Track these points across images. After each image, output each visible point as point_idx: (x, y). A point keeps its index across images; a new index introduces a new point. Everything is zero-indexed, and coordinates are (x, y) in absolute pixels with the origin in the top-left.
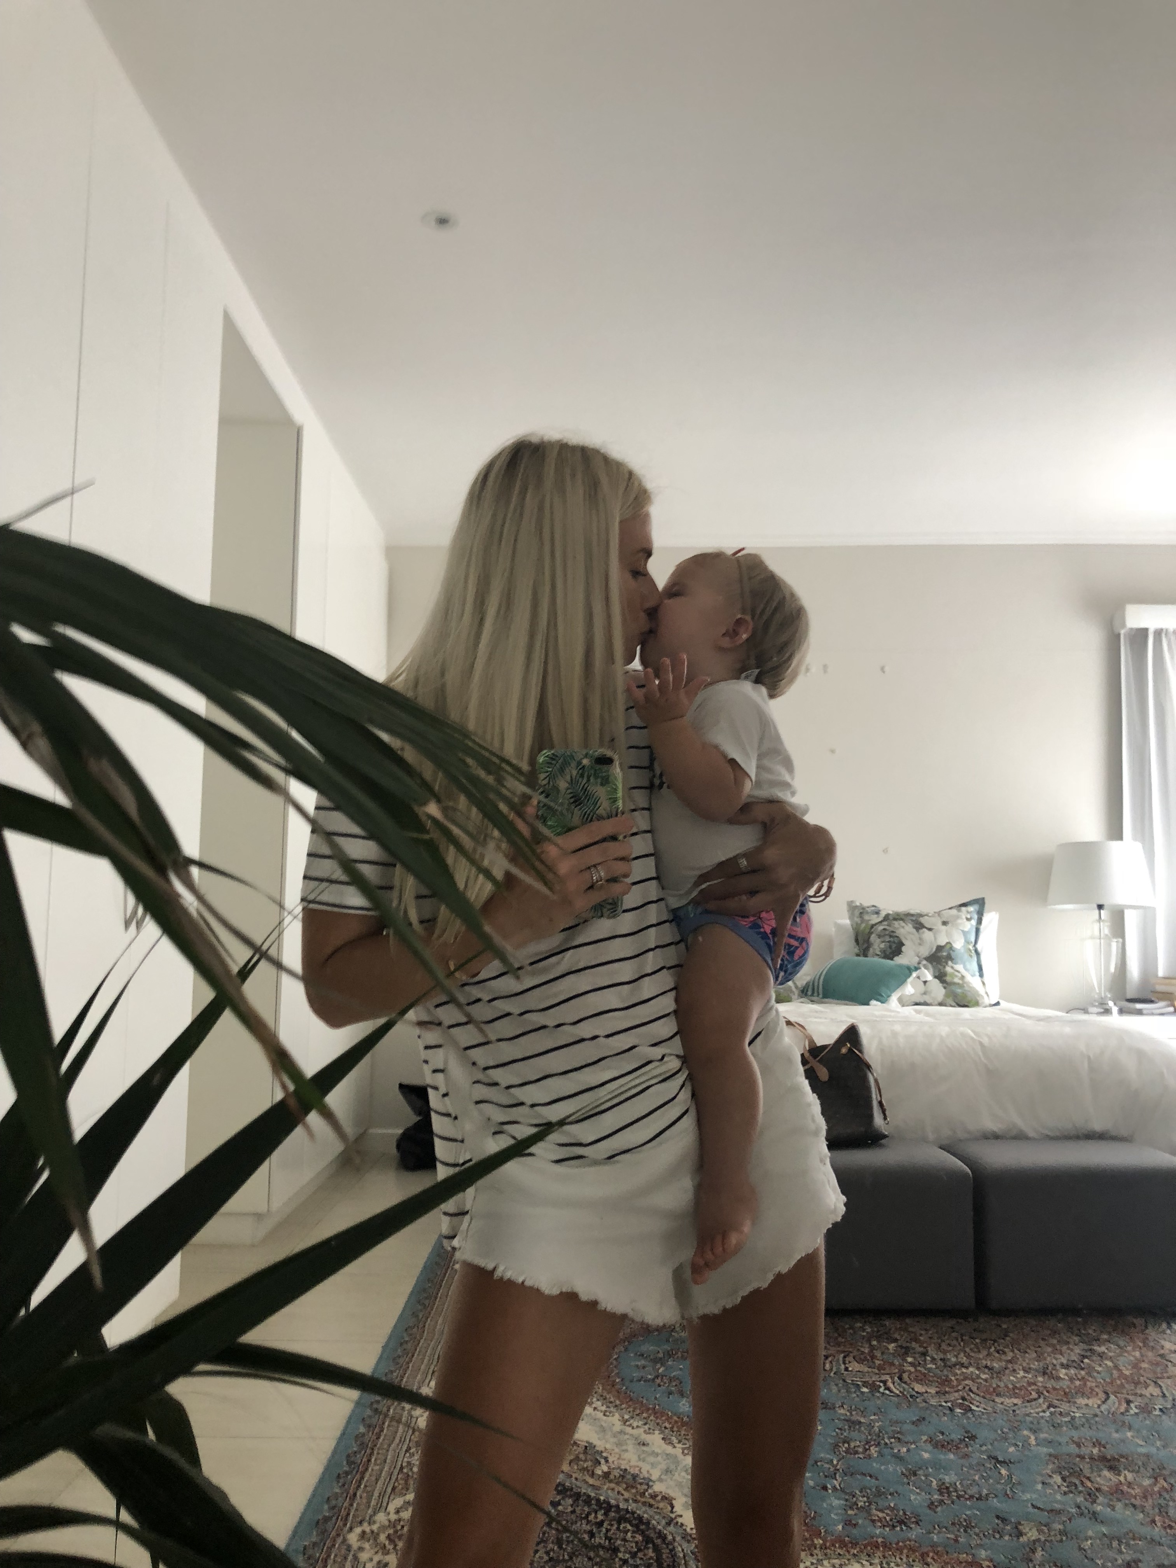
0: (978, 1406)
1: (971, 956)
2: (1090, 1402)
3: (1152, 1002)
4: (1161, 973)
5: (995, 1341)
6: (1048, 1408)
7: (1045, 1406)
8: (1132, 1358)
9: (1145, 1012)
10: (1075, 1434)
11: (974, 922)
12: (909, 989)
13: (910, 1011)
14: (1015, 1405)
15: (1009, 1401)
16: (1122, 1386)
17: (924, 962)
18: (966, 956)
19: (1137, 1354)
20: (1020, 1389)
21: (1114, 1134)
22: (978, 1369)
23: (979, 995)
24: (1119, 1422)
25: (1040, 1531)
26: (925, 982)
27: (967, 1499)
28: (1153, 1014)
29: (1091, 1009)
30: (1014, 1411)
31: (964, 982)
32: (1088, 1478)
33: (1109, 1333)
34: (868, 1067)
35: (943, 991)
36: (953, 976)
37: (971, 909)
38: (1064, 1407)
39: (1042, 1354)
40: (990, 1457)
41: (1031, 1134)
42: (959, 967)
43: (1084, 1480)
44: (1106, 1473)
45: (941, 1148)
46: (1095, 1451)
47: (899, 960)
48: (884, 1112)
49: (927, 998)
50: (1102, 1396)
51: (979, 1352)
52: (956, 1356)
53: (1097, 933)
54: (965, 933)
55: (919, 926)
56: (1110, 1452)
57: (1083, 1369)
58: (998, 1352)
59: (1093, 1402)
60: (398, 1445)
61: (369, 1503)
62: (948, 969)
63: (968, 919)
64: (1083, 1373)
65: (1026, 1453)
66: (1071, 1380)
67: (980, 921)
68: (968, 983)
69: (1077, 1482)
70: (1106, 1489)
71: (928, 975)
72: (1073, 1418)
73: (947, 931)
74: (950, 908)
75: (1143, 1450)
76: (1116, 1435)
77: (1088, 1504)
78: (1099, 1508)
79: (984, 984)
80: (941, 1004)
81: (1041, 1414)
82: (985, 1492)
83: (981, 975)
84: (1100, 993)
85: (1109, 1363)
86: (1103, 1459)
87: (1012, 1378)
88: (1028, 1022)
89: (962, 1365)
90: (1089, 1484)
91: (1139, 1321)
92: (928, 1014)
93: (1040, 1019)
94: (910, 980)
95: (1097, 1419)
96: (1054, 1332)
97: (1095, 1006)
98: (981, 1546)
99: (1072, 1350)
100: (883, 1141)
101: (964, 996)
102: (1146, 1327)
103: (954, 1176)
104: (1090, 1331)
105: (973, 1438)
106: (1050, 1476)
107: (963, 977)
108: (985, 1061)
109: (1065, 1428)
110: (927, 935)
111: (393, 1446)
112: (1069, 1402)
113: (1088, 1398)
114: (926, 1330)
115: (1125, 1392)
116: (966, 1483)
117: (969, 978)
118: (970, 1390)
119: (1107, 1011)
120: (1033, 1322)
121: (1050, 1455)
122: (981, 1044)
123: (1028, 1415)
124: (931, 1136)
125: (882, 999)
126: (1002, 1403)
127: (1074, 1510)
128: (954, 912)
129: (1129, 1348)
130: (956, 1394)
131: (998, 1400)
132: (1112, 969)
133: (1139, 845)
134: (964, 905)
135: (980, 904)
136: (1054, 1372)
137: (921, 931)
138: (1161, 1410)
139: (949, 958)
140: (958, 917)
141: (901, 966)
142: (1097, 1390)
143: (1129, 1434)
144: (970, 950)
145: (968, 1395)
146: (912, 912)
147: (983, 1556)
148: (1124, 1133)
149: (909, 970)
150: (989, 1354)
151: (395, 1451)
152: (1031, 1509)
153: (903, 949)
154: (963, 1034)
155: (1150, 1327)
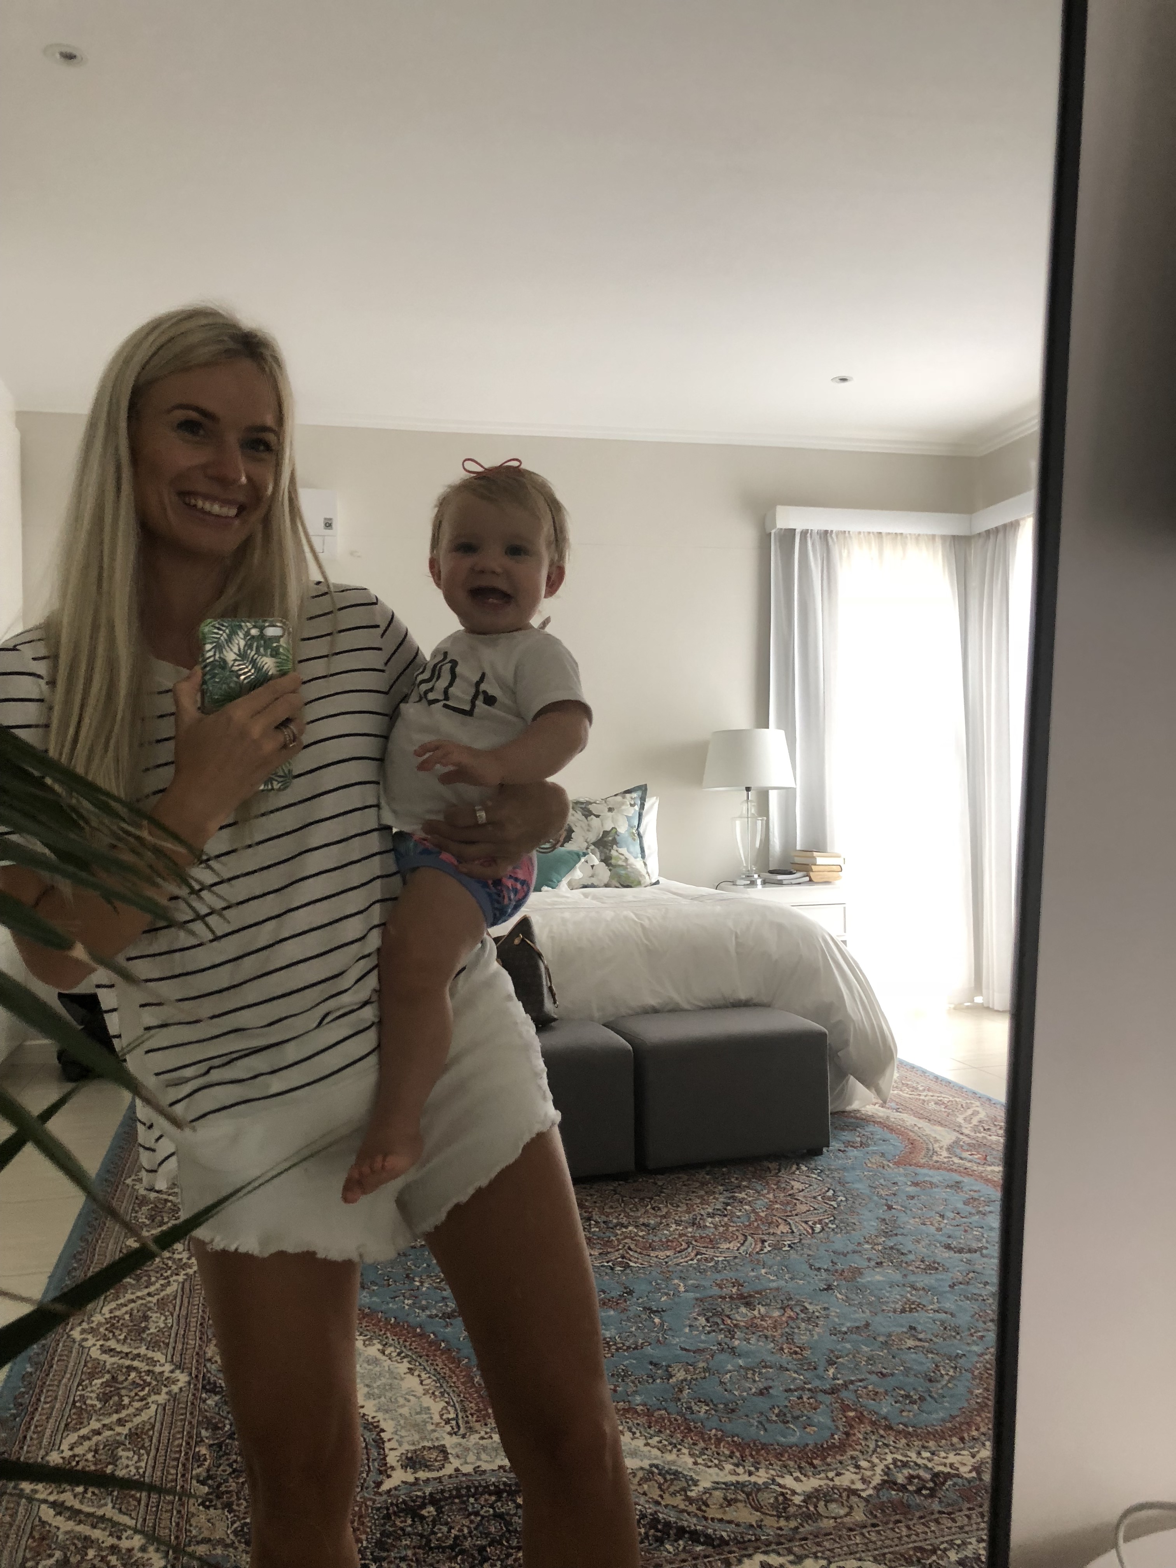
0: (635, 1263)
1: (634, 840)
2: (731, 1246)
3: (791, 873)
4: (798, 848)
5: (652, 1199)
6: (696, 1255)
7: (693, 1254)
8: (766, 1200)
9: (785, 882)
10: (719, 1277)
11: (637, 808)
12: (578, 873)
13: (578, 893)
14: (668, 1257)
15: (662, 1254)
16: (758, 1227)
17: (592, 847)
18: (630, 840)
19: (771, 1196)
20: (672, 1241)
21: (755, 1001)
22: (636, 1227)
23: (642, 875)
24: (754, 1260)
25: (686, 1371)
26: (592, 866)
27: (625, 1350)
28: (792, 884)
29: (739, 882)
30: (666, 1263)
31: (627, 865)
32: (729, 1317)
33: (749, 1180)
34: (540, 955)
35: (609, 873)
36: (618, 858)
37: (634, 795)
38: (710, 1253)
39: (692, 1206)
40: (644, 1308)
41: (686, 1006)
42: (623, 850)
43: (726, 1319)
44: (743, 1310)
45: (604, 1025)
46: (734, 1290)
47: (570, 847)
48: (553, 995)
49: (594, 881)
50: (741, 1238)
51: (638, 1210)
52: (617, 1218)
53: (745, 812)
54: (629, 818)
55: (588, 813)
56: (745, 1291)
57: (725, 1216)
58: (653, 1209)
59: (734, 1245)
60: (69, 1379)
61: (40, 1443)
62: (614, 853)
63: (631, 805)
64: (726, 1219)
65: (676, 1299)
66: (716, 1227)
67: (642, 806)
68: (631, 865)
69: (719, 1321)
70: (743, 1324)
71: (595, 860)
72: (717, 1262)
73: (613, 818)
74: (616, 795)
75: (773, 1285)
76: (752, 1274)
77: (727, 1340)
78: (737, 1343)
79: (645, 864)
80: (606, 886)
81: (690, 1262)
82: (641, 1341)
83: (643, 857)
84: (747, 867)
85: (747, 1207)
86: (741, 1297)
87: (665, 1232)
88: (684, 901)
89: (623, 1226)
90: (729, 1322)
91: (773, 1165)
92: (595, 898)
93: (694, 898)
94: (578, 865)
95: (736, 1260)
96: (703, 1184)
97: (742, 879)
98: (636, 1392)
99: (717, 1199)
100: (553, 1024)
101: (628, 877)
102: (780, 1171)
103: (618, 1053)
104: (733, 1180)
105: (630, 1293)
106: (696, 1319)
107: (626, 859)
108: (646, 942)
109: (709, 1273)
110: (594, 821)
111: (64, 1381)
112: (713, 1248)
113: (730, 1243)
114: (591, 1195)
115: (760, 1232)
116: (625, 1335)
117: (632, 860)
118: (630, 1248)
119: (753, 883)
120: (685, 1177)
121: (697, 1299)
122: (642, 926)
123: (678, 1265)
124: (597, 1015)
125: (553, 884)
126: (656, 1257)
127: (715, 1348)
128: (619, 798)
129: (765, 1191)
130: (616, 1253)
131: (652, 1254)
132: (758, 845)
133: (782, 733)
134: (629, 792)
135: (643, 790)
136: (701, 1222)
137: (589, 818)
138: (789, 1246)
139: (615, 842)
140: (623, 804)
141: (569, 852)
142: (737, 1233)
143: (763, 1271)
144: (634, 834)
145: (628, 1253)
146: (582, 800)
147: (638, 1402)
148: (765, 999)
149: (578, 856)
150: (646, 1212)
151: (66, 1386)
152: (680, 1352)
153: (573, 835)
154: (626, 918)
155: (783, 1171)
